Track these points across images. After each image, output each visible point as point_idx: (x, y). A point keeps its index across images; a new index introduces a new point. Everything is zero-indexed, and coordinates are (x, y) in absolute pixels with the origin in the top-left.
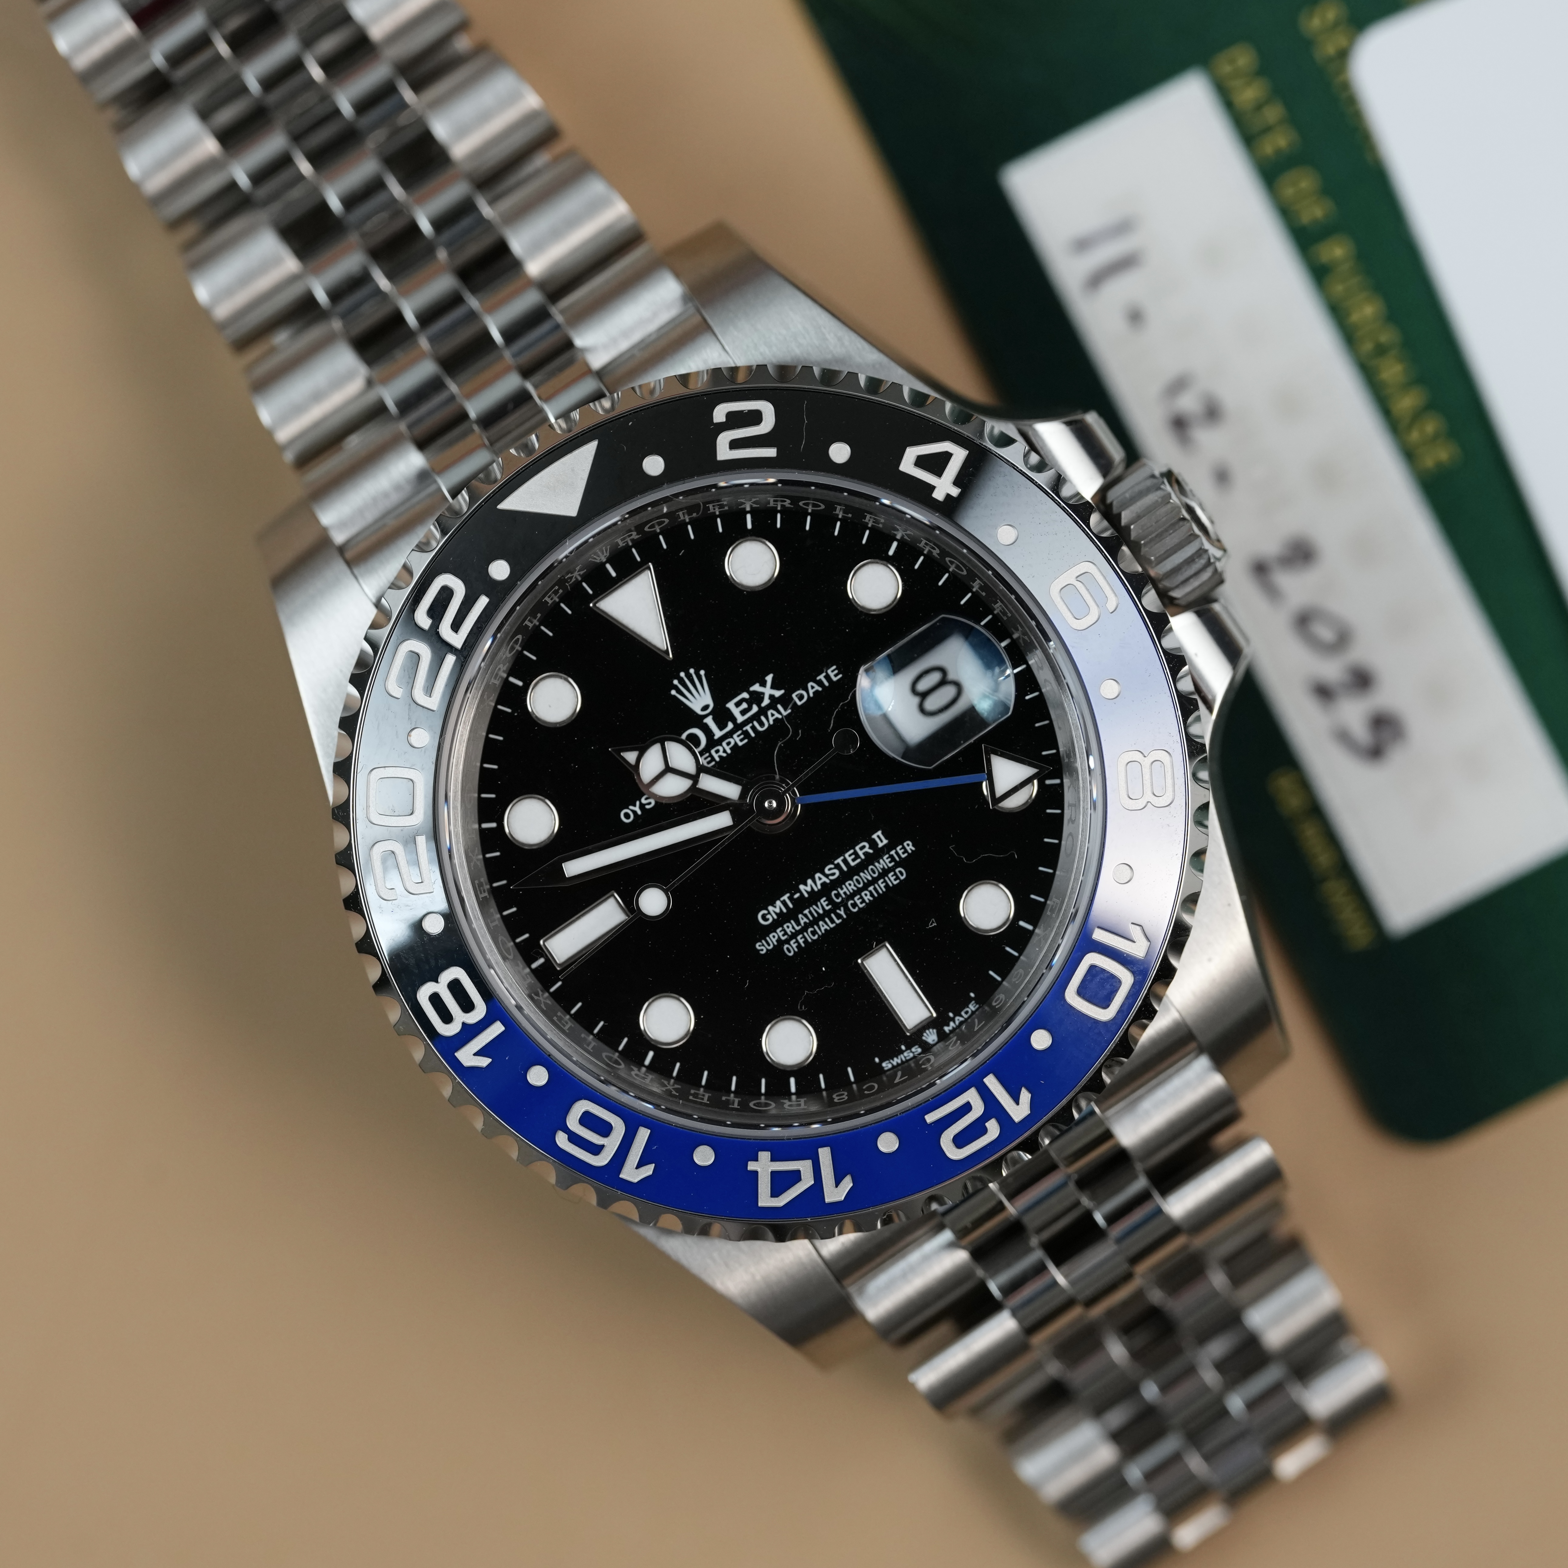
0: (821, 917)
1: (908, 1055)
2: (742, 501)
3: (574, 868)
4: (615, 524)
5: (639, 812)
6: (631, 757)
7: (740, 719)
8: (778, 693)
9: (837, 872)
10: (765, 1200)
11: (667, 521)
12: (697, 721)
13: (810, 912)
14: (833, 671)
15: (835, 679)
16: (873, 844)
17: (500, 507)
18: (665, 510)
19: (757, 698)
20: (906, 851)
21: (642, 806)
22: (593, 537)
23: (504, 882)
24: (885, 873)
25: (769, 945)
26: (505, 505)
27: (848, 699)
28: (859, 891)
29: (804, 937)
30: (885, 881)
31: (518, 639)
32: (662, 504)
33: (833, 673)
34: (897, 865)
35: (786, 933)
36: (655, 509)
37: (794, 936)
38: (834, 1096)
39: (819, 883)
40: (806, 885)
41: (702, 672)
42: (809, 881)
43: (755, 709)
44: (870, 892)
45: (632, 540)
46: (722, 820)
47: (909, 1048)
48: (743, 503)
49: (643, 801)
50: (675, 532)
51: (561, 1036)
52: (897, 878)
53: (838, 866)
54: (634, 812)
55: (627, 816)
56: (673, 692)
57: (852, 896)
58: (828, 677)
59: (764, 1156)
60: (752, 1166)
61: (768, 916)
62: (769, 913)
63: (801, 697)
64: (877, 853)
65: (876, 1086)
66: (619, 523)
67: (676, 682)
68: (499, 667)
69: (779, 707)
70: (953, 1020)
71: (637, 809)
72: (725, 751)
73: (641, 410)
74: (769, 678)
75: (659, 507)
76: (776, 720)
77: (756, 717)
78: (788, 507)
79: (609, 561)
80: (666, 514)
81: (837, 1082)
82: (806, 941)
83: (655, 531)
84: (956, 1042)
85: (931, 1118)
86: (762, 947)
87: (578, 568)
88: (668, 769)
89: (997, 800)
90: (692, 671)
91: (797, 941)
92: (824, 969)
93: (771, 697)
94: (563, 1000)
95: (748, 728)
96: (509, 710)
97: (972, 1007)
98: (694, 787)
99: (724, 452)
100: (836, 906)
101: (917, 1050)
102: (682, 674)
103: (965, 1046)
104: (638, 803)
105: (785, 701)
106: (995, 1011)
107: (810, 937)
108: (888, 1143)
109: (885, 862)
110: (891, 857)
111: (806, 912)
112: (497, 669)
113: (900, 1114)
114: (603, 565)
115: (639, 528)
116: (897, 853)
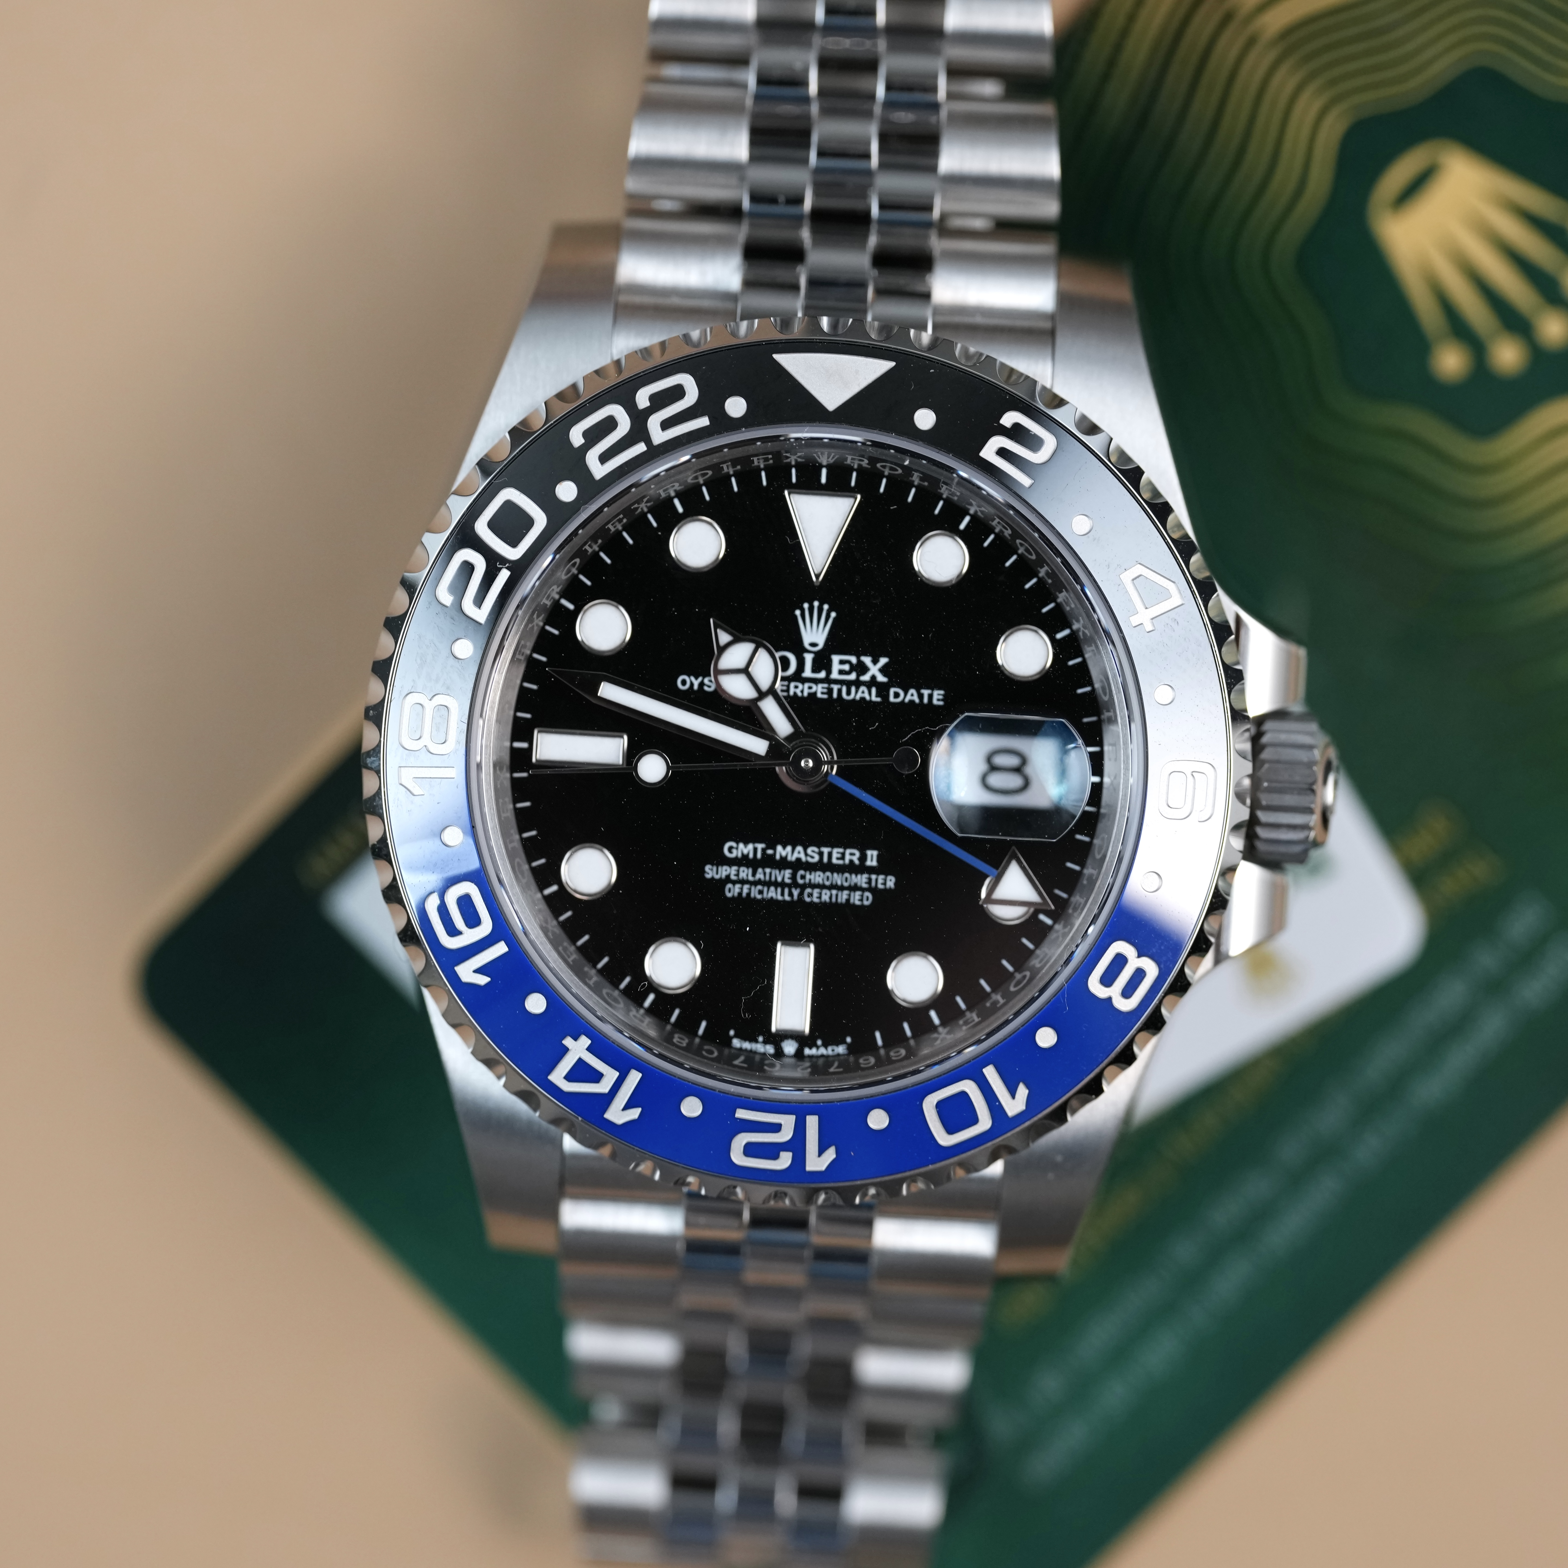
0: (776, 884)
1: (759, 1047)
2: (974, 503)
3: (609, 691)
4: (856, 442)
5: (696, 687)
6: (724, 637)
7: (835, 675)
8: (881, 678)
9: (817, 858)
10: (558, 1077)
11: (900, 471)
12: (799, 650)
13: (771, 874)
14: (939, 695)
15: (935, 702)
16: (863, 858)
17: (775, 356)
18: (907, 463)
19: (861, 669)
20: (885, 884)
21: (702, 684)
22: (831, 439)
23: (544, 659)
24: (854, 888)
25: (717, 873)
26: (779, 358)
27: (936, 728)
28: (822, 887)
29: (750, 889)
30: (849, 895)
31: (707, 474)
32: (908, 456)
33: (938, 696)
34: (870, 889)
35: (737, 875)
36: (899, 456)
37: (743, 882)
38: (676, 1036)
39: (796, 855)
40: (784, 848)
41: (833, 615)
42: (789, 848)
43: (853, 676)
44: (831, 895)
45: (860, 465)
46: (758, 746)
47: (765, 1042)
48: (971, 505)
49: (706, 681)
50: (899, 485)
51: (494, 818)
52: (861, 900)
53: (821, 854)
54: (692, 684)
55: (684, 682)
56: (798, 612)
57: (814, 886)
58: (931, 696)
59: (584, 1041)
60: (568, 1042)
61: (734, 851)
62: (737, 848)
63: (897, 695)
64: (860, 868)
65: (716, 1054)
66: (859, 444)
67: (806, 606)
68: (674, 484)
69: (874, 690)
70: (818, 1047)
71: (696, 684)
72: (802, 692)
73: (948, 366)
74: (883, 661)
75: (903, 456)
76: (863, 699)
77: (849, 684)
78: (1005, 536)
79: (829, 467)
80: (906, 466)
81: (687, 1026)
82: (749, 894)
83: (883, 472)
84: (806, 1068)
85: (742, 1114)
86: (710, 872)
87: (799, 454)
88: (745, 671)
89: (989, 899)
90: (826, 607)
91: (742, 889)
92: (748, 929)
93: (873, 677)
94: (519, 790)
95: (835, 687)
96: (655, 524)
97: (841, 1049)
98: (755, 701)
99: (989, 452)
100: (795, 884)
101: (770, 1049)
102: (816, 604)
103: (812, 1077)
104: (700, 679)
105: (883, 689)
106: (857, 1067)
107: (755, 893)
108: (691, 1107)
109: (861, 880)
110: (870, 880)
111: (768, 870)
112: (672, 485)
113: (719, 1091)
114: (821, 466)
115: (873, 461)
116: (877, 880)
